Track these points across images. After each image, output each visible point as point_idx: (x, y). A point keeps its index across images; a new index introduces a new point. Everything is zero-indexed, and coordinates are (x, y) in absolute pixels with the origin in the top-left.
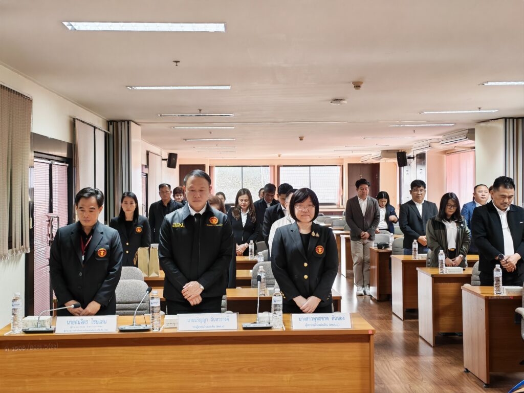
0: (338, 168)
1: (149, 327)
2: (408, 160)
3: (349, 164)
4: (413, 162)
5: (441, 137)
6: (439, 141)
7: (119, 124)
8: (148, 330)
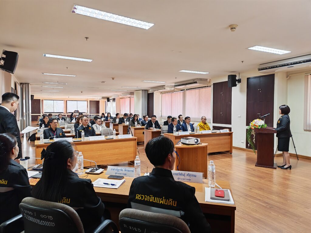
0: (86, 102)
3: (90, 101)
4: (111, 101)
5: (121, 94)
6: (120, 95)
7: (24, 84)
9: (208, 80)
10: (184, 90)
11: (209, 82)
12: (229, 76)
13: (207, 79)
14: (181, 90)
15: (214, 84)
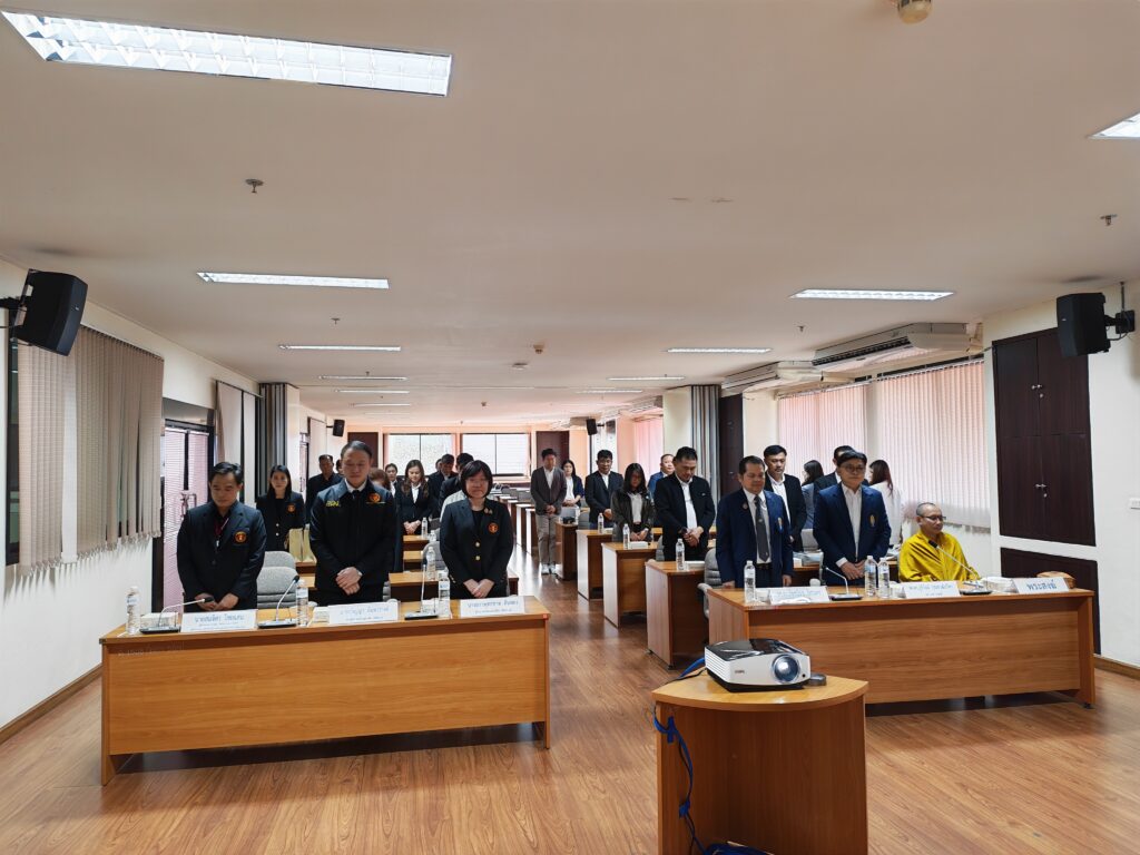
1: (294, 621)
2: (598, 428)
3: (538, 433)
5: (630, 404)
6: (628, 408)
7: (273, 387)
8: (294, 625)
9: (970, 329)
10: (870, 377)
11: (976, 337)
12: (1061, 302)
13: (964, 325)
14: (857, 380)
15: (996, 345)
